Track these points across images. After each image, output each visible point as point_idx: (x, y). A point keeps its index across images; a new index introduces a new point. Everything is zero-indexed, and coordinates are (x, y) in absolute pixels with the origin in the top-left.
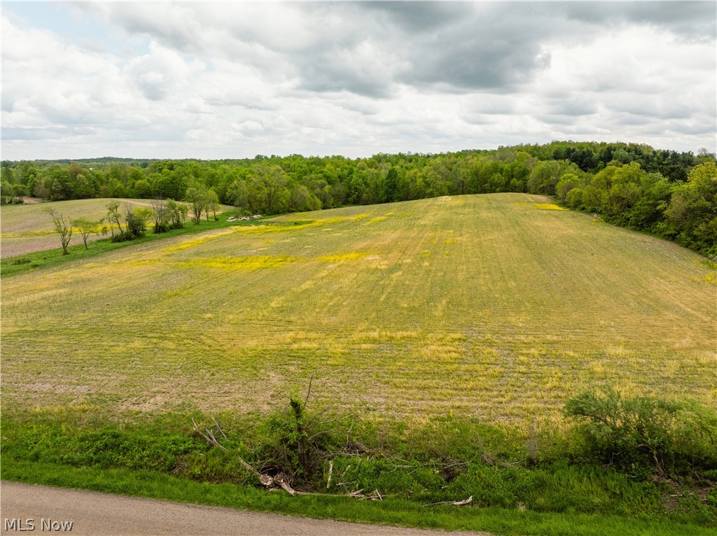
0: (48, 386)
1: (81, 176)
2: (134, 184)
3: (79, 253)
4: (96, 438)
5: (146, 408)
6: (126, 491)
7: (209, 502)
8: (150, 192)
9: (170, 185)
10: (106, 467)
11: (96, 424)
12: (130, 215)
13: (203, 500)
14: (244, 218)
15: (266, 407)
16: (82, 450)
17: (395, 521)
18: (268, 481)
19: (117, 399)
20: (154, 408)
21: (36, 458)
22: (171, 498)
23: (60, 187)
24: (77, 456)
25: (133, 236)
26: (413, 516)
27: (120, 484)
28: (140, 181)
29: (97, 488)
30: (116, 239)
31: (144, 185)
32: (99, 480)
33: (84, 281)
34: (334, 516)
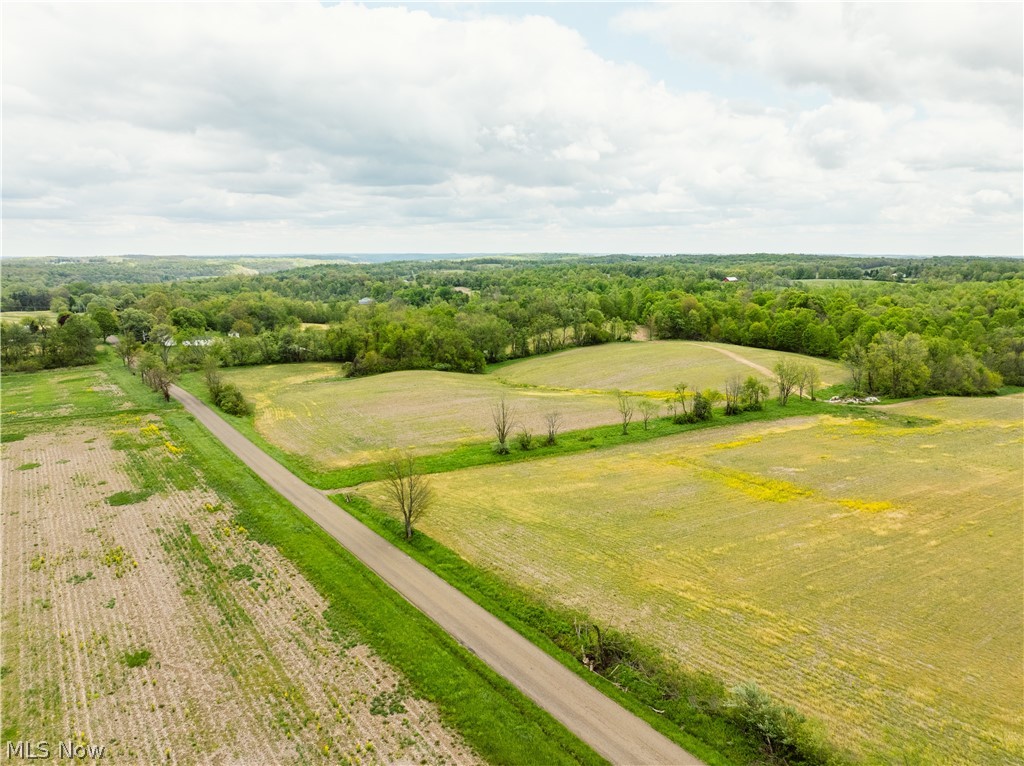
0: (533, 571)
1: (694, 311)
2: (749, 326)
3: (636, 434)
4: (534, 610)
5: (567, 603)
6: (530, 639)
7: (556, 658)
8: (767, 337)
9: (792, 332)
10: (531, 625)
11: (539, 602)
12: (698, 396)
13: (554, 656)
14: (851, 400)
15: (623, 627)
16: (527, 613)
17: (618, 701)
18: (586, 660)
19: (557, 592)
20: (571, 604)
21: (508, 609)
22: (544, 650)
23: (670, 324)
24: (523, 615)
25: (696, 419)
26: (629, 703)
27: (529, 635)
28: (756, 323)
29: (521, 633)
30: (679, 421)
31: (760, 328)
32: (523, 630)
33: (615, 477)
34: (597, 687)
